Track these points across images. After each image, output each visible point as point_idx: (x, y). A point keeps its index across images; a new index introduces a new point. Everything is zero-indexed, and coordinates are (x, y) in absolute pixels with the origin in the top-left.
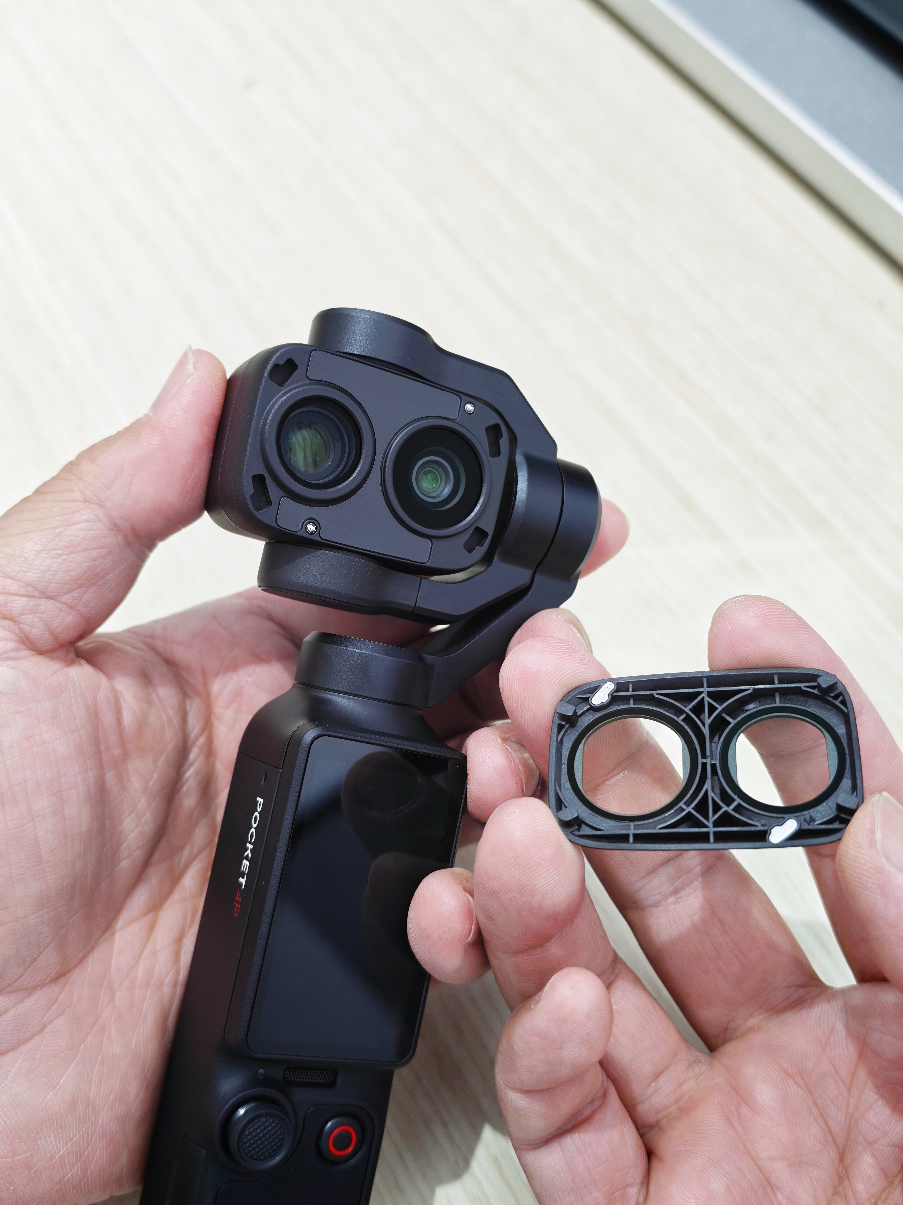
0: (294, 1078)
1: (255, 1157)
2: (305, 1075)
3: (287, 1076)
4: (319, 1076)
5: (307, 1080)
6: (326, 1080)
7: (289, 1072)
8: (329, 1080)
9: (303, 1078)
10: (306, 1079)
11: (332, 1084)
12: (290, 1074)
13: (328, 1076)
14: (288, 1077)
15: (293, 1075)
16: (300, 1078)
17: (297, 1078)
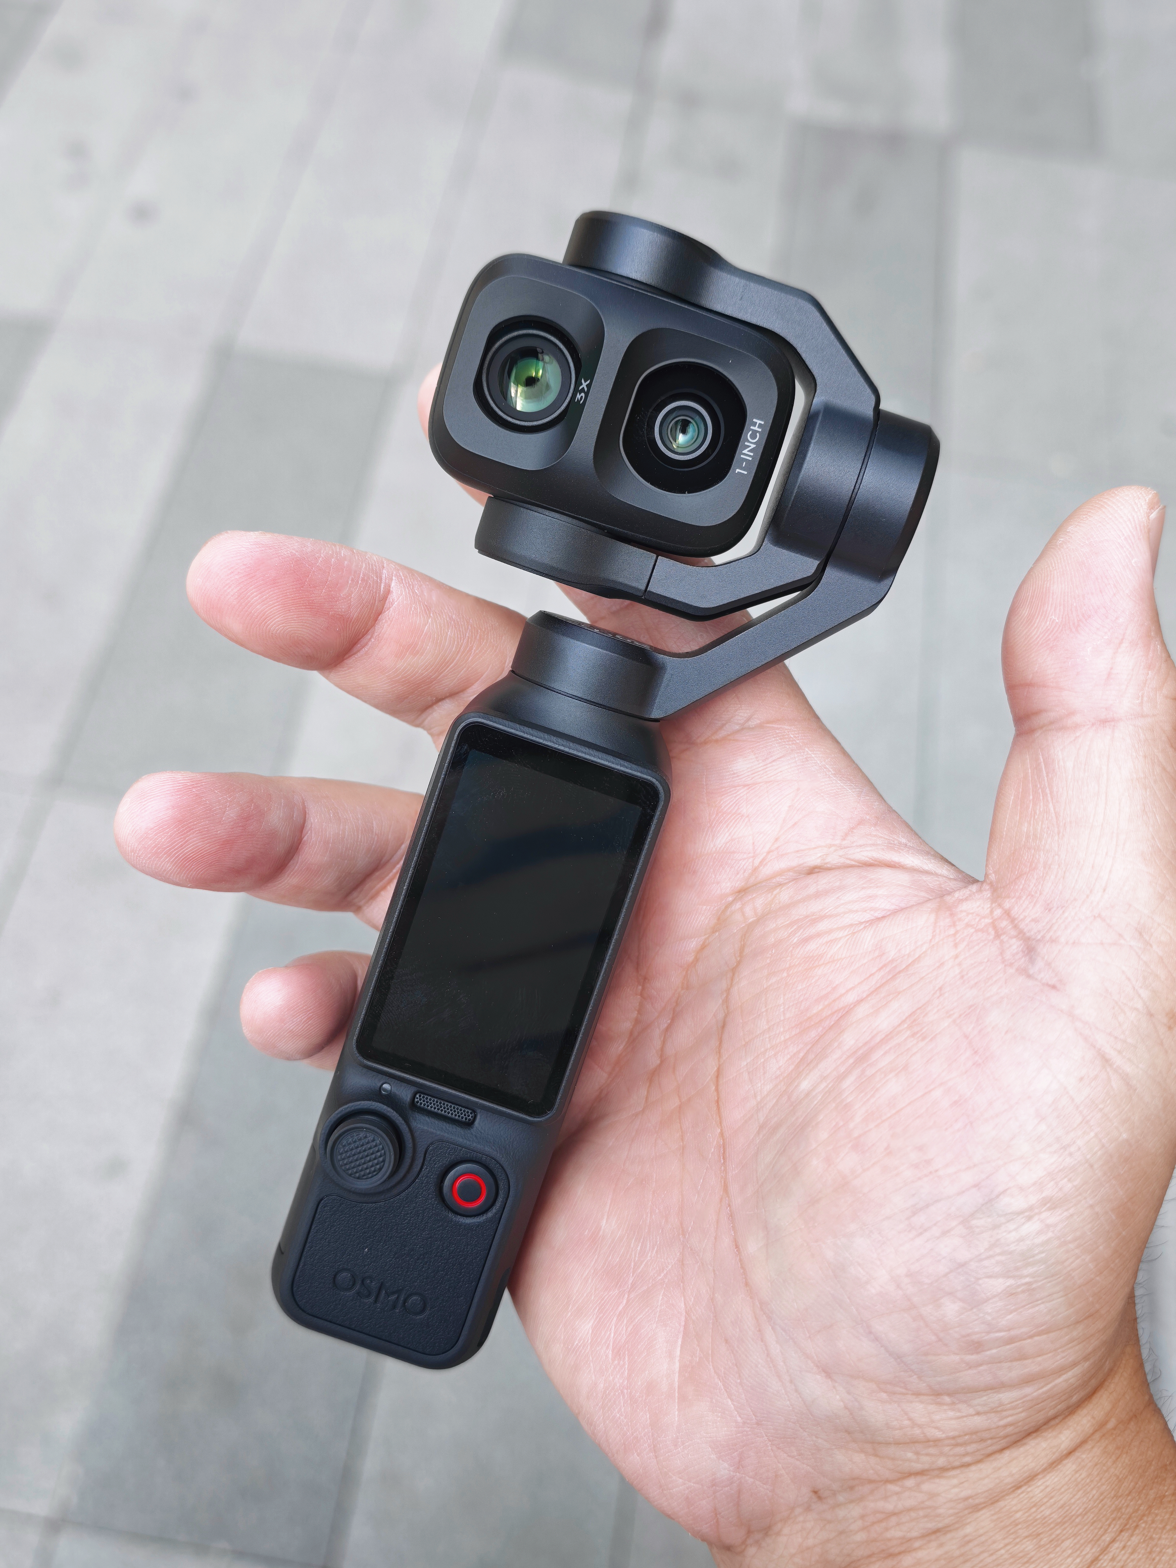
0: (424, 1105)
1: (350, 1172)
2: (438, 1106)
3: (416, 1100)
4: (455, 1111)
5: (439, 1111)
6: (462, 1118)
7: (420, 1096)
8: (466, 1119)
9: (435, 1108)
10: (438, 1109)
11: (469, 1124)
12: (420, 1100)
13: (465, 1115)
14: (418, 1102)
15: (424, 1101)
16: (431, 1107)
17: (428, 1106)
